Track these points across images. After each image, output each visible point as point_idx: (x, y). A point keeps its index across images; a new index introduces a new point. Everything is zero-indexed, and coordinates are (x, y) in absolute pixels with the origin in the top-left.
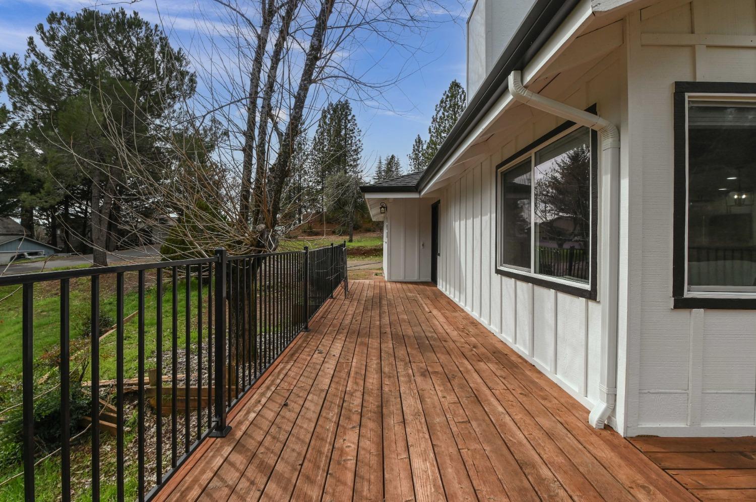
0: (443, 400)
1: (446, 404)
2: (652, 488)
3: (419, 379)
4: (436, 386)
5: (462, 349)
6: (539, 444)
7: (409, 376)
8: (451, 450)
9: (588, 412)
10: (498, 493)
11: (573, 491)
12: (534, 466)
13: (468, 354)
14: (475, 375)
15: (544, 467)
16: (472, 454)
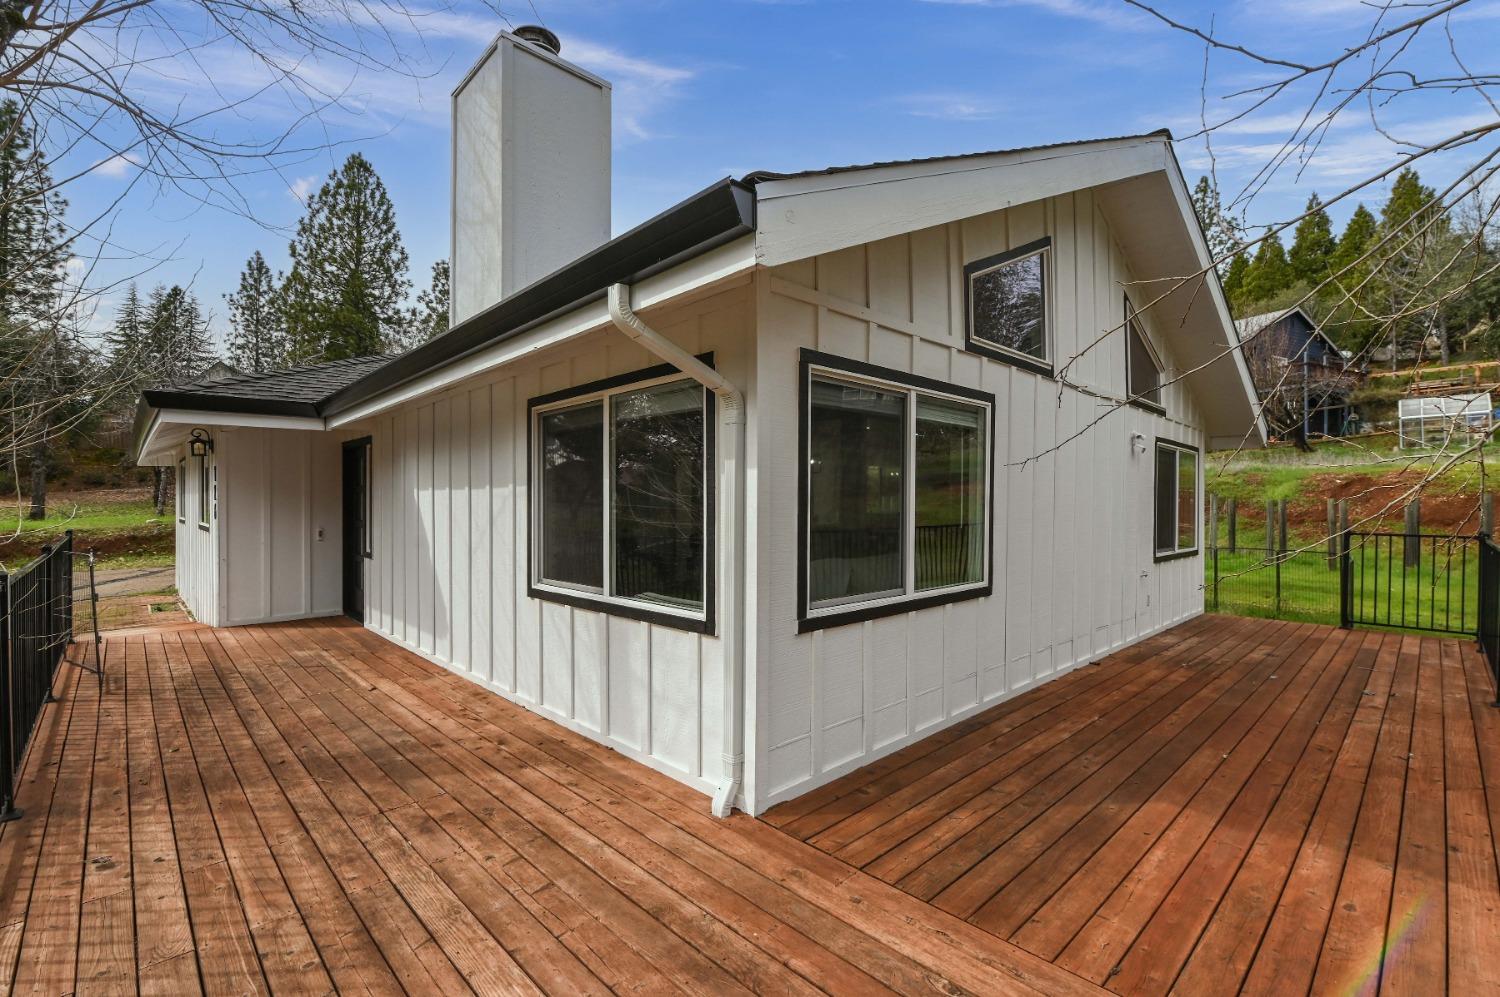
0: (489, 863)
1: (499, 869)
2: (801, 870)
3: (420, 842)
4: (463, 842)
5: (480, 753)
6: (666, 873)
7: (395, 843)
8: (544, 945)
9: (709, 799)
10: (643, 972)
11: (730, 918)
12: (671, 908)
13: (496, 760)
14: (527, 797)
15: (684, 903)
16: (581, 935)
